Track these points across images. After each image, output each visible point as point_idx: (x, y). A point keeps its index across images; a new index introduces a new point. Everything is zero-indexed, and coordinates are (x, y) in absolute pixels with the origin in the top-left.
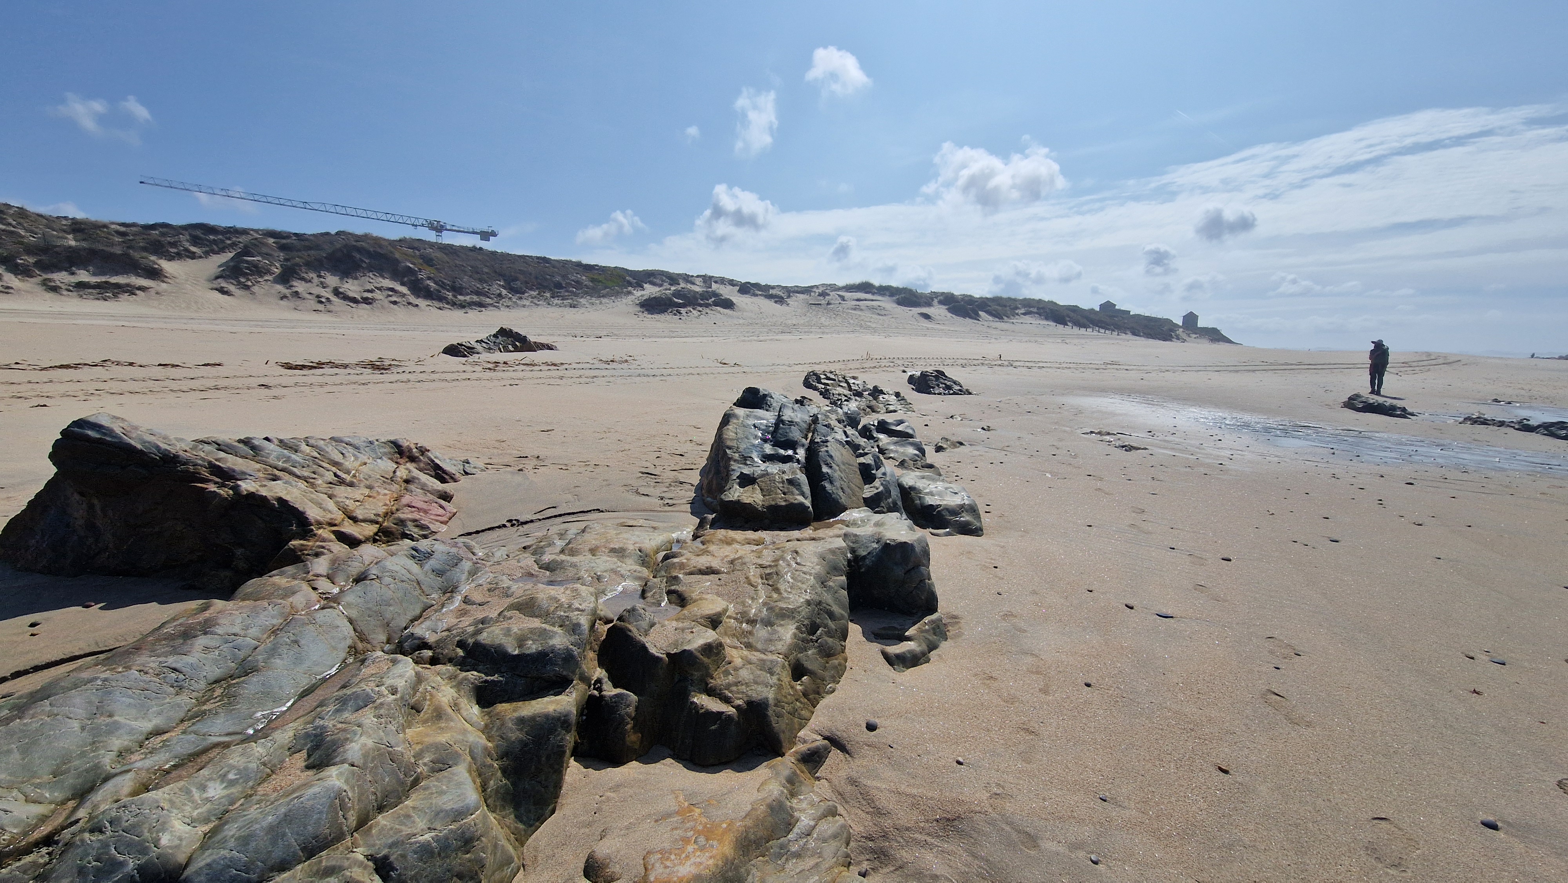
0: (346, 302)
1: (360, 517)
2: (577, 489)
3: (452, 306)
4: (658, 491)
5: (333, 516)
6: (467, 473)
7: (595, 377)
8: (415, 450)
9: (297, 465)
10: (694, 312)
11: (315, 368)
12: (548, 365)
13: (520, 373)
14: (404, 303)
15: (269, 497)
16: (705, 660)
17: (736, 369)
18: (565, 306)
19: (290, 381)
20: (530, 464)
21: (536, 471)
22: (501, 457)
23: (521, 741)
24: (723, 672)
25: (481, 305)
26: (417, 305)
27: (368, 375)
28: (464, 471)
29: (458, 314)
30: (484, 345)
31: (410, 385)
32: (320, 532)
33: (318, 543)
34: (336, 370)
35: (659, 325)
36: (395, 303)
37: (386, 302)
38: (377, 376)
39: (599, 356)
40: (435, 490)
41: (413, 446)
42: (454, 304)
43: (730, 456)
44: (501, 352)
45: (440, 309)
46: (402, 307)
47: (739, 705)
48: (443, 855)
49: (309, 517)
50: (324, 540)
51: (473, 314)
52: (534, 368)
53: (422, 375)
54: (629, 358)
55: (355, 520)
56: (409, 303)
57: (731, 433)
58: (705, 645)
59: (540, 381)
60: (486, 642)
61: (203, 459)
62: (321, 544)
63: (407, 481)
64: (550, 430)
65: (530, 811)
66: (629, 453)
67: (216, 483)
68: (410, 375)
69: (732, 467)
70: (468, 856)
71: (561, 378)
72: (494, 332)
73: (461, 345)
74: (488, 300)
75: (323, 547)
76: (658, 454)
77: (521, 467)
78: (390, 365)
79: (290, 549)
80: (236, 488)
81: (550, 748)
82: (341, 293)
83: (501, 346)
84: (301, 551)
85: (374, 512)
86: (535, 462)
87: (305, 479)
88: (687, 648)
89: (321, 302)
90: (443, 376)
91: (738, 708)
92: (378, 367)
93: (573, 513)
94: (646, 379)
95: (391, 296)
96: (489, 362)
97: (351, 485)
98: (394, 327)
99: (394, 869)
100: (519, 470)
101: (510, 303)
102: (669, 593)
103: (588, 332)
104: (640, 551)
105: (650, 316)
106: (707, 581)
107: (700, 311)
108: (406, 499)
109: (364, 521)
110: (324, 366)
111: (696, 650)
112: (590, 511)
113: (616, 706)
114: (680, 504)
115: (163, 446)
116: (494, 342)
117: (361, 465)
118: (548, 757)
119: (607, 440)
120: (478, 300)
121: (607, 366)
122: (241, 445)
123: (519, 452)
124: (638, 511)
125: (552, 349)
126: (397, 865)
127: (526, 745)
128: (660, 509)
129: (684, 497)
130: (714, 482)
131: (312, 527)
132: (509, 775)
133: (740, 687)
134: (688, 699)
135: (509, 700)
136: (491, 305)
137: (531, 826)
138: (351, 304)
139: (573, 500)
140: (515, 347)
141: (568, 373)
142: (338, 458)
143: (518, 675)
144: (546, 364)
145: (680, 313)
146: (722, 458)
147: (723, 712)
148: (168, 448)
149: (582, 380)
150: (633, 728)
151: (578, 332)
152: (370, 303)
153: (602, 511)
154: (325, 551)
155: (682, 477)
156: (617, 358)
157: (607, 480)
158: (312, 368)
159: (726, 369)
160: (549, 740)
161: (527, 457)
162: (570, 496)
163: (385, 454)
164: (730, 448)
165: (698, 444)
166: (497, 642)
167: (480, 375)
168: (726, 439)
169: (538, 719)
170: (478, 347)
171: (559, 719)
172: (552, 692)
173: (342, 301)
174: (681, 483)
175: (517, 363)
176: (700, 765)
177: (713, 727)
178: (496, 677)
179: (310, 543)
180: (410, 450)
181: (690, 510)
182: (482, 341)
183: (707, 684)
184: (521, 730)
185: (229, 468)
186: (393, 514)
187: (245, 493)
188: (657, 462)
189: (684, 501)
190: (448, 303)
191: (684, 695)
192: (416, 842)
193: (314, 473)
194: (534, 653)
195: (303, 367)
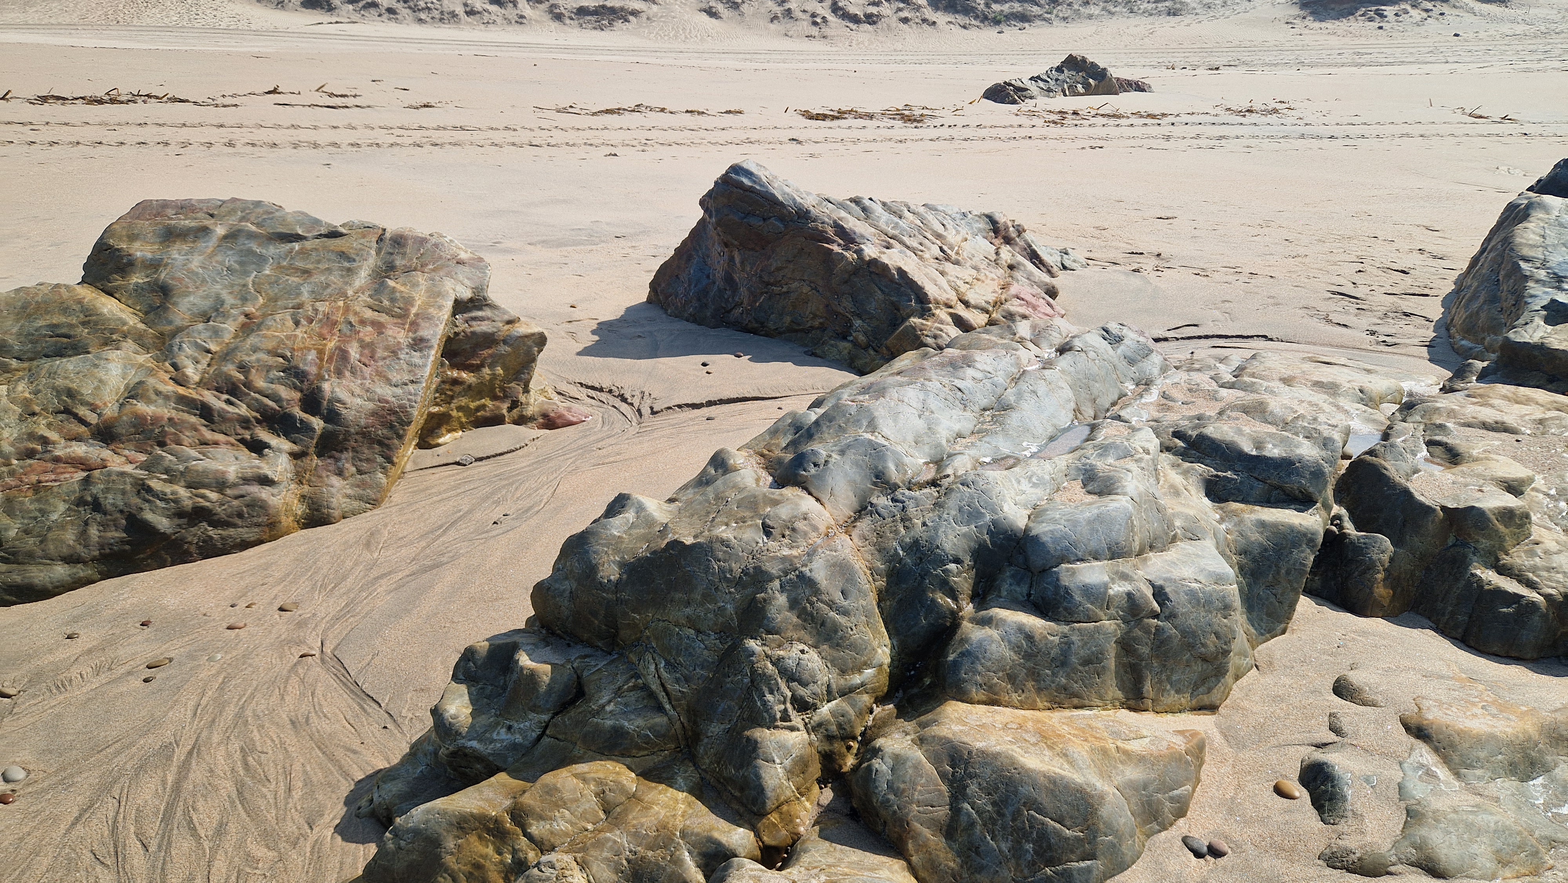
0: (844, 23)
1: (972, 302)
2: (1227, 305)
3: (982, 22)
4: (1366, 321)
5: (948, 296)
6: (1065, 268)
7: (1224, 137)
8: (1011, 229)
9: (905, 233)
10: (1414, 12)
11: (838, 118)
12: (1142, 117)
13: (1100, 129)
14: (917, 20)
15: (890, 266)
16: (1501, 528)
17: (1507, 127)
18: (1160, 13)
19: (820, 135)
20: (1148, 264)
21: (1159, 273)
22: (1104, 250)
23: (1261, 544)
24: (1525, 552)
25: (1024, 18)
26: (934, 23)
27: (900, 129)
28: (1063, 264)
29: (989, 34)
30: (1041, 84)
31: (956, 144)
32: (937, 312)
33: (936, 325)
34: (861, 122)
35: (1333, 41)
36: (905, 20)
37: (894, 21)
38: (909, 131)
39: (1223, 102)
40: (1042, 282)
41: (1010, 224)
42: (984, 18)
43: (1528, 274)
44: (1065, 95)
45: (964, 27)
46: (914, 26)
47: (1551, 595)
48: (1207, 608)
49: (929, 294)
50: (942, 322)
51: (1012, 34)
52: (1119, 121)
53: (965, 129)
54: (1279, 106)
55: (967, 304)
56: (924, 20)
57: (1532, 236)
58: (1505, 509)
59: (1132, 142)
60: (1214, 436)
61: (829, 217)
62: (939, 325)
63: (1011, 267)
64: (1172, 218)
65: (1262, 620)
66: (1307, 260)
67: (839, 245)
68: (950, 129)
69: (1532, 292)
70: (1225, 621)
71: (1168, 138)
72: (1057, 63)
73: (1010, 85)
74: (1036, 10)
75: (941, 330)
76: (1359, 267)
77: (1136, 266)
78: (922, 115)
79: (911, 326)
80: (859, 252)
81: (1291, 562)
82: (841, 9)
83: (1066, 86)
84: (921, 330)
85: (984, 298)
86: (1155, 261)
87: (914, 250)
88: (1477, 505)
89: (815, 23)
90: (994, 132)
91: (1548, 597)
92: (907, 117)
93: (1226, 337)
94: (1315, 143)
95: (900, 10)
96: (1050, 111)
97: (957, 263)
98: (902, 58)
99: (1168, 599)
100: (1134, 271)
101: (1068, 13)
102: (1430, 443)
103: (1194, 59)
104: (1361, 391)
105: (1317, 25)
106: (1495, 440)
107: (1427, 11)
108: (1014, 289)
109: (976, 307)
110: (846, 116)
111: (1490, 510)
112: (1252, 337)
113: (1366, 548)
114: (1406, 345)
115: (799, 200)
116: (1057, 80)
117: (962, 241)
118: (1288, 573)
119: (1267, 238)
120: (1020, 9)
121: (1242, 120)
122: (853, 205)
123: (1129, 246)
124: (1332, 346)
125: (1143, 90)
126: (1171, 596)
127: (1266, 550)
128: (1371, 348)
129: (1414, 336)
130: (1483, 315)
131: (931, 305)
132: (1246, 574)
133: (1553, 574)
134: (1466, 568)
135: (1243, 501)
136: (1040, 17)
137: (1262, 634)
138: (851, 25)
139: (1223, 319)
140: (1087, 86)
141: (1177, 131)
142: (940, 229)
143: (1256, 478)
144: (1138, 114)
145: (1382, 16)
146: (1508, 276)
147: (1524, 597)
148: (801, 201)
149: (1203, 142)
150: (1384, 580)
151: (1178, 59)
152: (874, 23)
153: (1271, 340)
154: (944, 335)
155: (1410, 304)
156: (1257, 106)
157: (1273, 297)
158: (834, 118)
159: (1483, 127)
160: (1291, 553)
161: (1142, 254)
162: (1217, 314)
163: (980, 230)
164: (1527, 260)
165: (1435, 257)
166: (1228, 438)
167: (1045, 131)
168: (1521, 244)
169: (1281, 527)
170: (1033, 88)
171: (1305, 535)
172: (1292, 506)
173: (840, 21)
174: (1407, 315)
175: (1093, 112)
176: (1476, 650)
177: (1505, 610)
178: (1229, 474)
179: (929, 323)
180: (1007, 228)
181: (1426, 355)
182: (1039, 77)
183: (1498, 560)
184: (1262, 533)
185: (850, 229)
186: (1002, 304)
187: (868, 258)
188: (1357, 278)
189: (1416, 341)
190: (976, 17)
191: (1460, 564)
192: (1187, 586)
193: (921, 244)
194: (1276, 458)
195: (824, 117)
